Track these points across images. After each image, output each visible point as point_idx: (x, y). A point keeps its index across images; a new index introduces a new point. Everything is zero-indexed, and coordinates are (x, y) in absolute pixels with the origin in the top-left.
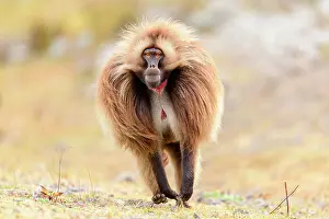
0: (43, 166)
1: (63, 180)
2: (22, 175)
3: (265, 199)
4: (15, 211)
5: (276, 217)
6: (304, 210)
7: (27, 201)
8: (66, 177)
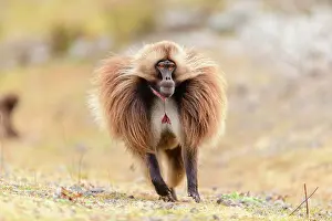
0: (63, 167)
1: (83, 181)
2: (43, 176)
3: (284, 200)
4: (36, 211)
5: (295, 218)
6: (323, 212)
7: (47, 201)
8: (86, 178)
